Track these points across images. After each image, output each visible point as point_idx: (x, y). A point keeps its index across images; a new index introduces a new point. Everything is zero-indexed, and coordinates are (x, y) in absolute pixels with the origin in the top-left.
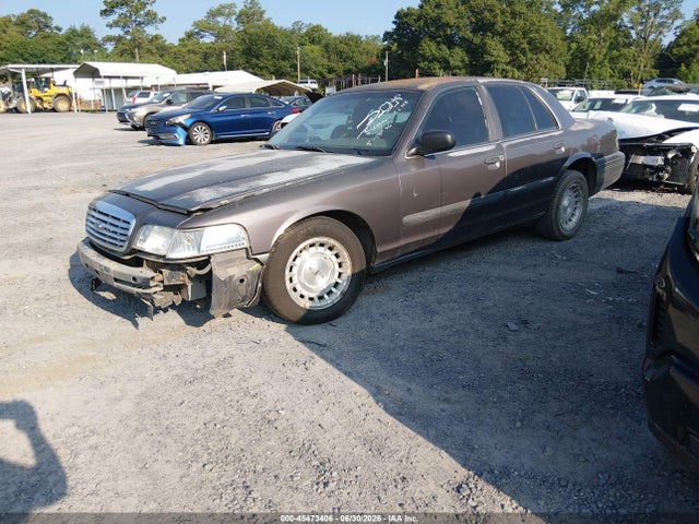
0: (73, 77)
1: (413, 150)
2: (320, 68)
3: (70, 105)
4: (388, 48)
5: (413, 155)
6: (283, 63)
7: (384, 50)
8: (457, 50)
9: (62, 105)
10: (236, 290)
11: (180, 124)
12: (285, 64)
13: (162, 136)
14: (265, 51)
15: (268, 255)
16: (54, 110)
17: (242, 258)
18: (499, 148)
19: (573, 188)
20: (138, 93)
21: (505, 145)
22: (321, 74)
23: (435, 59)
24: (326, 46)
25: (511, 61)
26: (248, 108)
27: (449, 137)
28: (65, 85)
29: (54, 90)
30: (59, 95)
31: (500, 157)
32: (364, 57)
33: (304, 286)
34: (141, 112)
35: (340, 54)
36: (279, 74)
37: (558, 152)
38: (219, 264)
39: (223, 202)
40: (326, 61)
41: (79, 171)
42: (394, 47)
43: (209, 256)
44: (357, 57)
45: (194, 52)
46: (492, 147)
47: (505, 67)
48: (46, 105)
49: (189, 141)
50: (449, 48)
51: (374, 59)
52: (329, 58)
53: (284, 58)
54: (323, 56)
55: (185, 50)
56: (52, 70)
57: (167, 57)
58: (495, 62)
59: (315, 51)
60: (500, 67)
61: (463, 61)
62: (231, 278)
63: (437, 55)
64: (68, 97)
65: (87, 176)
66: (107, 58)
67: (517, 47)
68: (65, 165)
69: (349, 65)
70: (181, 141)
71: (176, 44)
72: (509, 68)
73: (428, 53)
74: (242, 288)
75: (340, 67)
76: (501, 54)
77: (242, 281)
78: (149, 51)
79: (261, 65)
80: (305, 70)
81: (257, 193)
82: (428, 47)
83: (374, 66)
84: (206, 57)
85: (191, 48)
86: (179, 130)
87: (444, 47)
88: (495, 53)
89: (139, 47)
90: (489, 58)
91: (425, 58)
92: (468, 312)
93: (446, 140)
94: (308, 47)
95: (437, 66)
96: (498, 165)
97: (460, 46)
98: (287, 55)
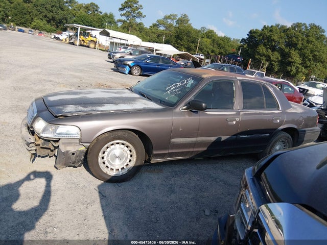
0: (99, 34)
1: (185, 107)
2: (208, 50)
3: (95, 46)
4: (242, 46)
5: (185, 109)
6: (192, 44)
7: (240, 47)
8: (276, 53)
9: (92, 45)
10: (69, 158)
11: (128, 65)
12: (193, 45)
13: (119, 68)
14: (185, 38)
15: (89, 144)
16: (88, 47)
17: (76, 143)
18: (238, 114)
19: (283, 141)
20: (123, 46)
21: (242, 113)
22: (208, 52)
23: (264, 55)
24: (214, 40)
25: (302, 63)
26: (160, 63)
27: (204, 105)
28: (95, 37)
29: (90, 38)
30: (92, 41)
31: (237, 119)
32: (230, 48)
33: (109, 162)
34: (118, 56)
35: (219, 45)
36: (189, 49)
37: (275, 122)
38: (63, 143)
39: (74, 114)
40: (211, 47)
41: (75, 77)
42: (245, 46)
43: (60, 139)
44: (227, 47)
45: (154, 33)
46: (234, 113)
47: (298, 65)
48: (85, 44)
49: (130, 73)
50: (272, 51)
51: (235, 49)
52: (213, 46)
53: (193, 42)
54: (211, 44)
55: (151, 31)
56: (92, 30)
57: (143, 33)
58: (294, 62)
59: (207, 41)
60: (296, 65)
61: (278, 59)
62: (67, 152)
63: (265, 53)
64: (95, 43)
65: (75, 80)
66: (117, 29)
67: (307, 57)
68: (72, 73)
69: (222, 50)
70: (127, 72)
71: (148, 28)
72: (300, 66)
73: (261, 52)
74: (73, 157)
75: (217, 51)
76: (298, 59)
77: (73, 154)
78: (135, 29)
79: (182, 43)
80: (201, 50)
81: (93, 113)
82: (262, 49)
83: (234, 53)
84: (159, 36)
85: (154, 31)
86: (127, 67)
87: (270, 50)
88: (294, 58)
89: (132, 26)
90: (291, 60)
91: (259, 54)
92: (191, 197)
93: (202, 106)
94: (205, 39)
95: (264, 58)
96: (234, 122)
97: (278, 51)
98: (194, 41)
